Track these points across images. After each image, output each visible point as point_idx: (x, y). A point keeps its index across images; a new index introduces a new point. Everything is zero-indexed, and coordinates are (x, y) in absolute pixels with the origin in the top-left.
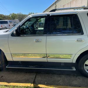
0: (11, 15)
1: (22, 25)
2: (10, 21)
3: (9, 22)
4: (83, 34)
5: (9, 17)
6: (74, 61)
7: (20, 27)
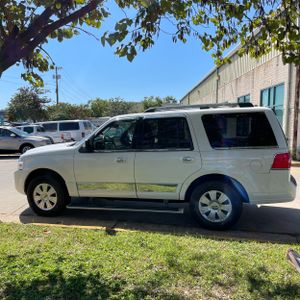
0: (90, 105)
1: (99, 134)
2: (85, 123)
3: (81, 126)
4: (192, 149)
5: (85, 111)
6: (182, 198)
7: (94, 137)
